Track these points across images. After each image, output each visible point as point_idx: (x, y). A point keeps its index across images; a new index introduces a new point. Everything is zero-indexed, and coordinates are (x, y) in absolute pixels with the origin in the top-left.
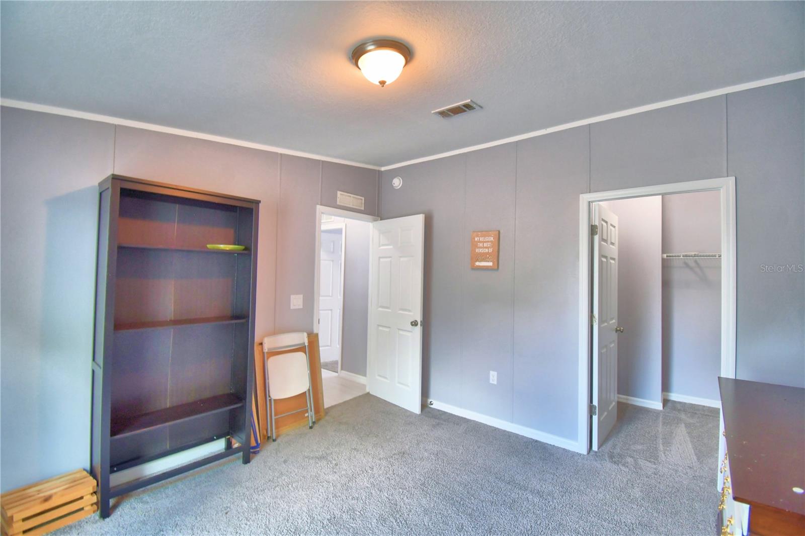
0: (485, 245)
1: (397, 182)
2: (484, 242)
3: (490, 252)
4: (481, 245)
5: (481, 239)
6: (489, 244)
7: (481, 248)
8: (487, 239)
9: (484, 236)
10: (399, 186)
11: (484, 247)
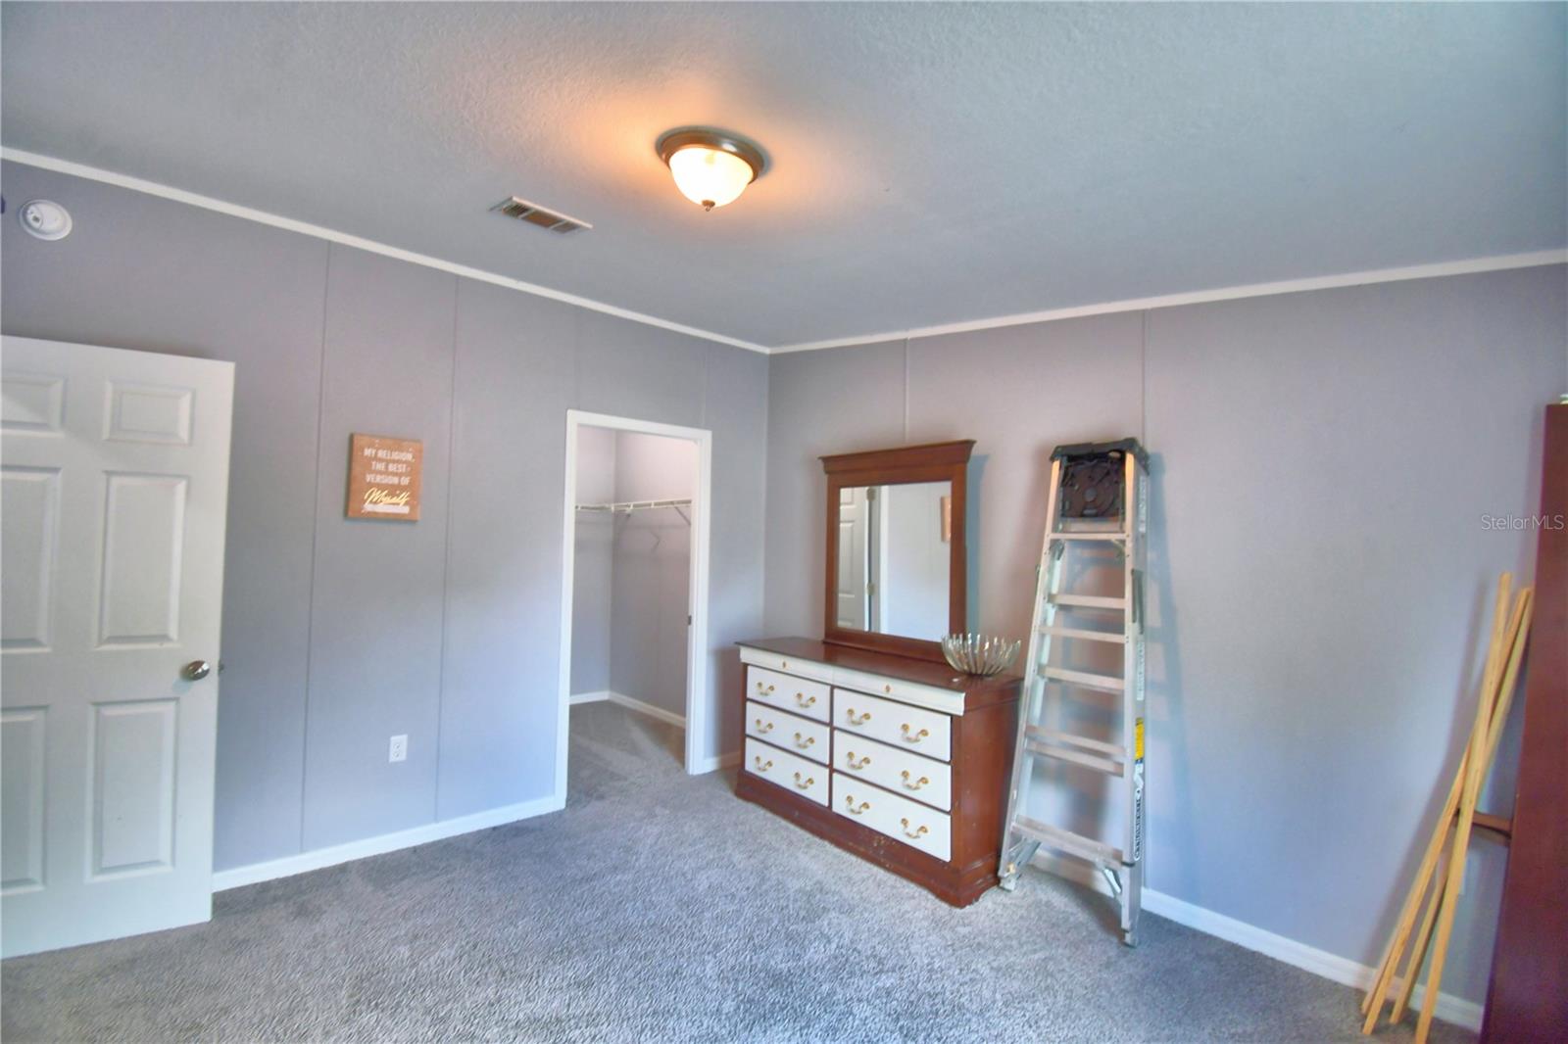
0: (392, 468)
1: (52, 221)
2: (388, 462)
3: (402, 484)
4: (380, 466)
5: (382, 454)
6: (402, 468)
7: (380, 473)
8: (396, 456)
9: (391, 449)
10: (58, 231)
11: (386, 473)
